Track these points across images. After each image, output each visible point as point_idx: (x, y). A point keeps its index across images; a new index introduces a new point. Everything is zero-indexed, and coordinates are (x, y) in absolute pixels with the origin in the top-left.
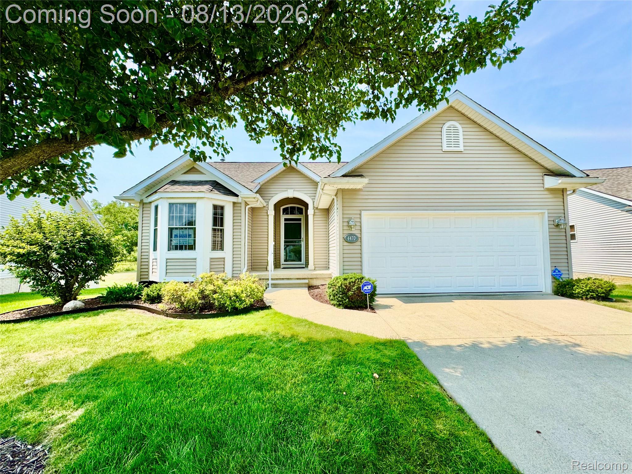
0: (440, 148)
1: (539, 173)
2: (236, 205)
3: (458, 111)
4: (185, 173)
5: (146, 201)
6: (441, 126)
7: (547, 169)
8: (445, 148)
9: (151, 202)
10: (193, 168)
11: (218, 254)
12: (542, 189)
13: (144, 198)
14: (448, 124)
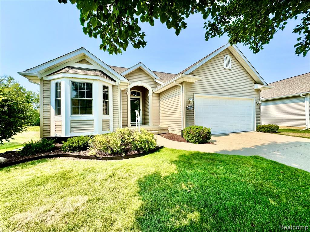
0: (223, 67)
1: (252, 82)
2: (115, 87)
3: (229, 51)
4: (78, 62)
5: (45, 78)
6: (224, 56)
7: (255, 81)
8: (225, 67)
9: (50, 80)
10: (84, 59)
11: (106, 117)
12: (253, 89)
13: (44, 76)
14: (227, 56)
